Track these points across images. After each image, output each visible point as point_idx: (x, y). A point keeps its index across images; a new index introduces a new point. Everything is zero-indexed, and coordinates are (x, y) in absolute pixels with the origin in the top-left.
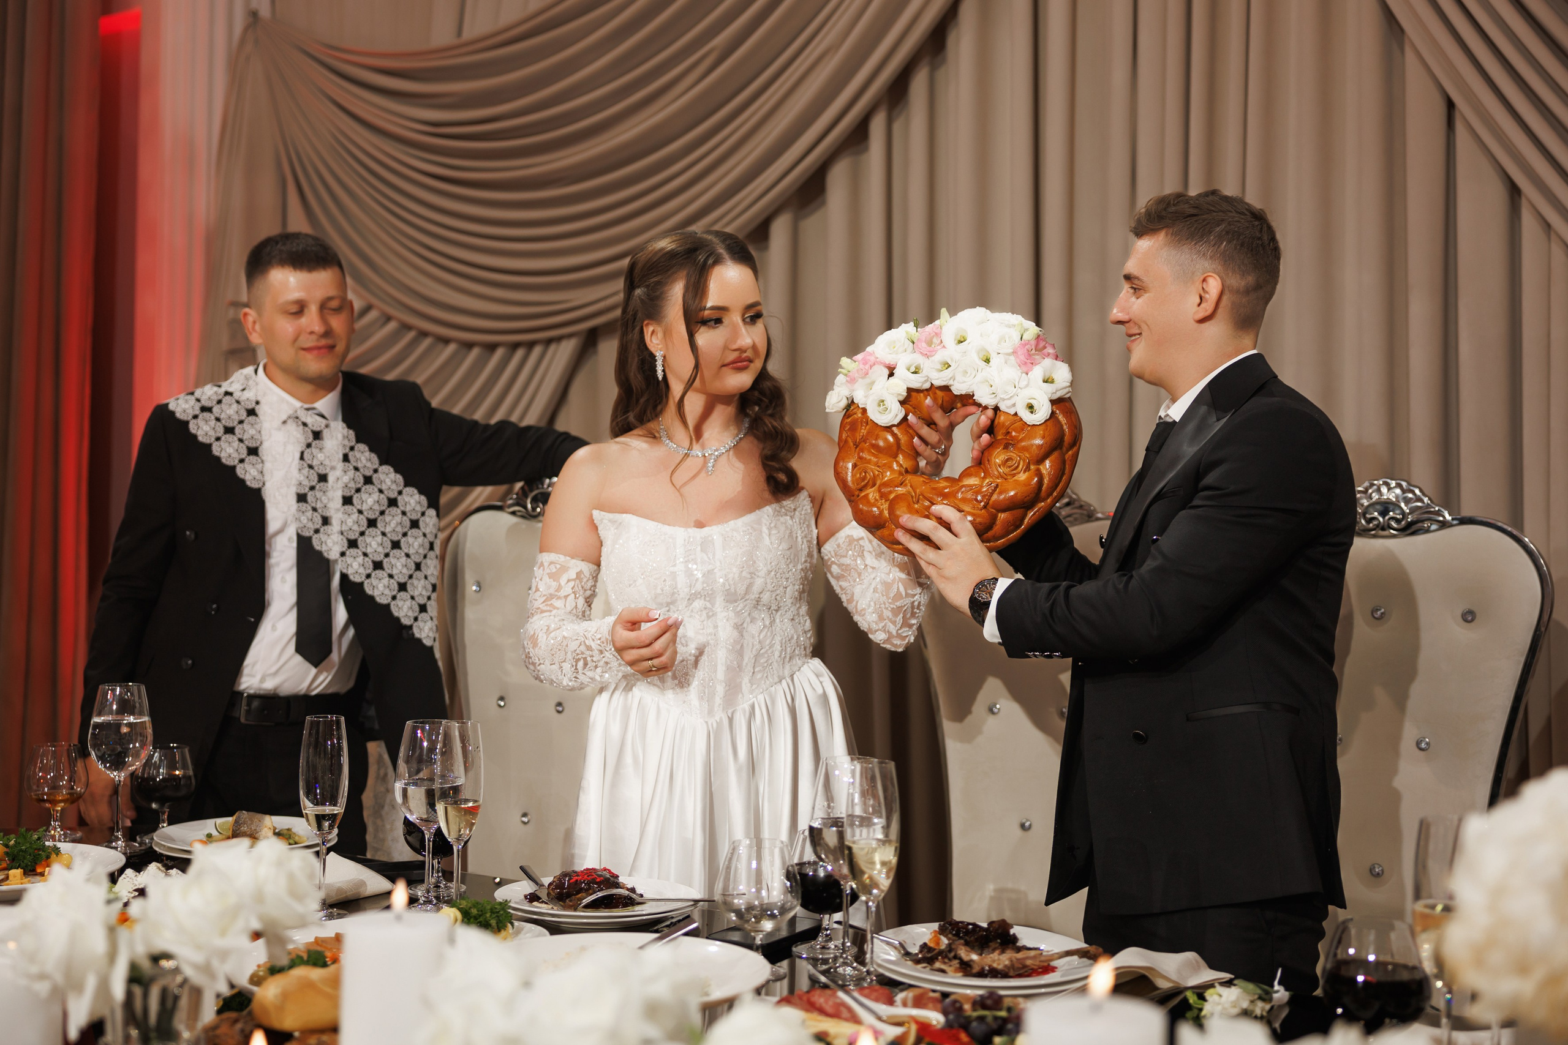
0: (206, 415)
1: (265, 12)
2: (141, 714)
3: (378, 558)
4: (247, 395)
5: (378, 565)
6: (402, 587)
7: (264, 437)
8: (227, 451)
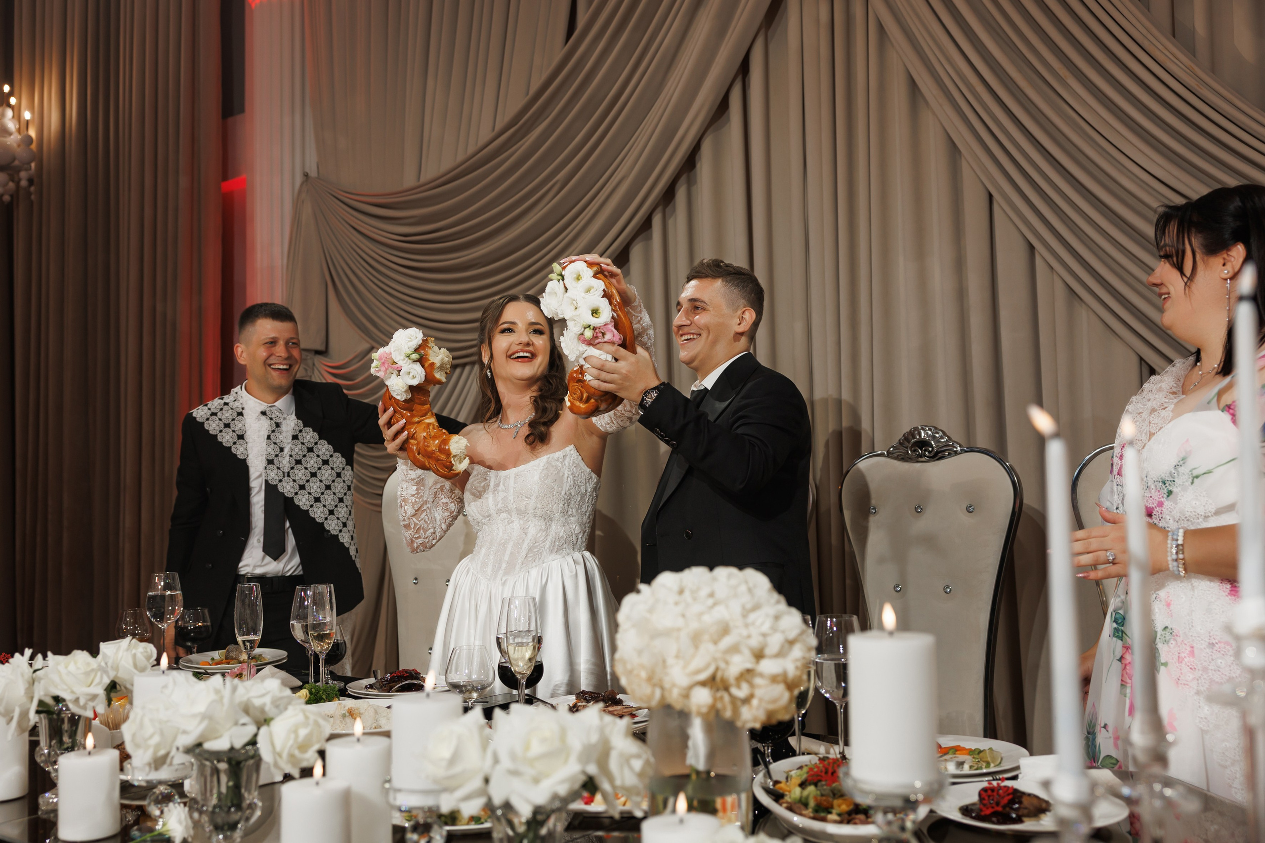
0: (214, 417)
1: (313, 173)
2: (176, 590)
3: (317, 496)
4: (237, 404)
5: (317, 500)
6: (331, 512)
7: (247, 428)
8: (226, 438)
